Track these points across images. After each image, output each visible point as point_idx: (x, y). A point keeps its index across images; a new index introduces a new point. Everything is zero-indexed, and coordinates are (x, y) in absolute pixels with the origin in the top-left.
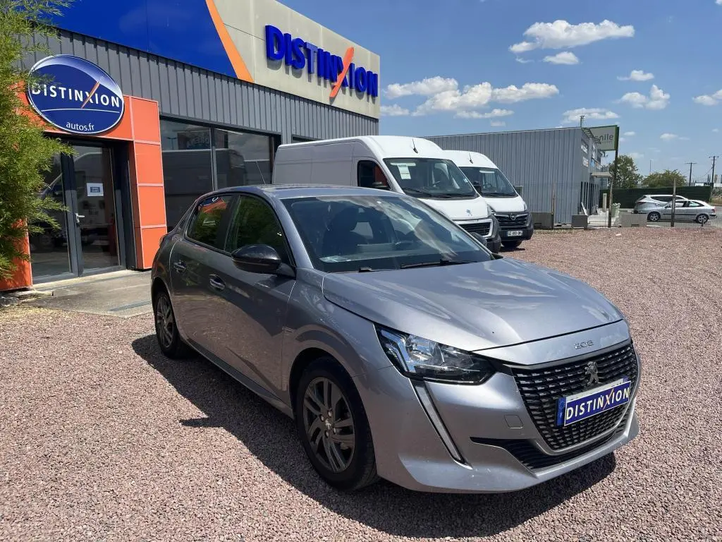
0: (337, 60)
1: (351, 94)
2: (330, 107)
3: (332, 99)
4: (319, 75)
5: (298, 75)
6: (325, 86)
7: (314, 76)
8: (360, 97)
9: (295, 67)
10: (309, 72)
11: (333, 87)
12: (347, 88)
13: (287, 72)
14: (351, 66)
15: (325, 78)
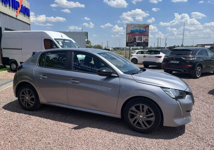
0: (18, 3)
1: (22, 15)
2: (16, 19)
3: (17, 16)
4: (12, 7)
5: (6, 6)
6: (14, 11)
7: (11, 7)
8: (25, 16)
9: (5, 3)
10: (10, 6)
11: (17, 12)
12: (21, 13)
13: (3, 5)
14: (22, 5)
15: (14, 9)
